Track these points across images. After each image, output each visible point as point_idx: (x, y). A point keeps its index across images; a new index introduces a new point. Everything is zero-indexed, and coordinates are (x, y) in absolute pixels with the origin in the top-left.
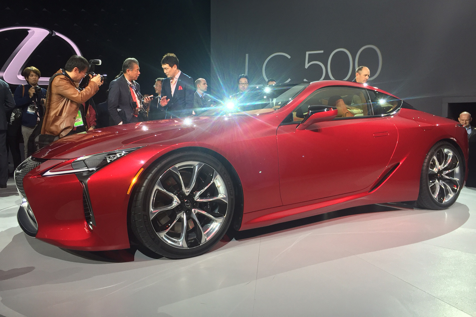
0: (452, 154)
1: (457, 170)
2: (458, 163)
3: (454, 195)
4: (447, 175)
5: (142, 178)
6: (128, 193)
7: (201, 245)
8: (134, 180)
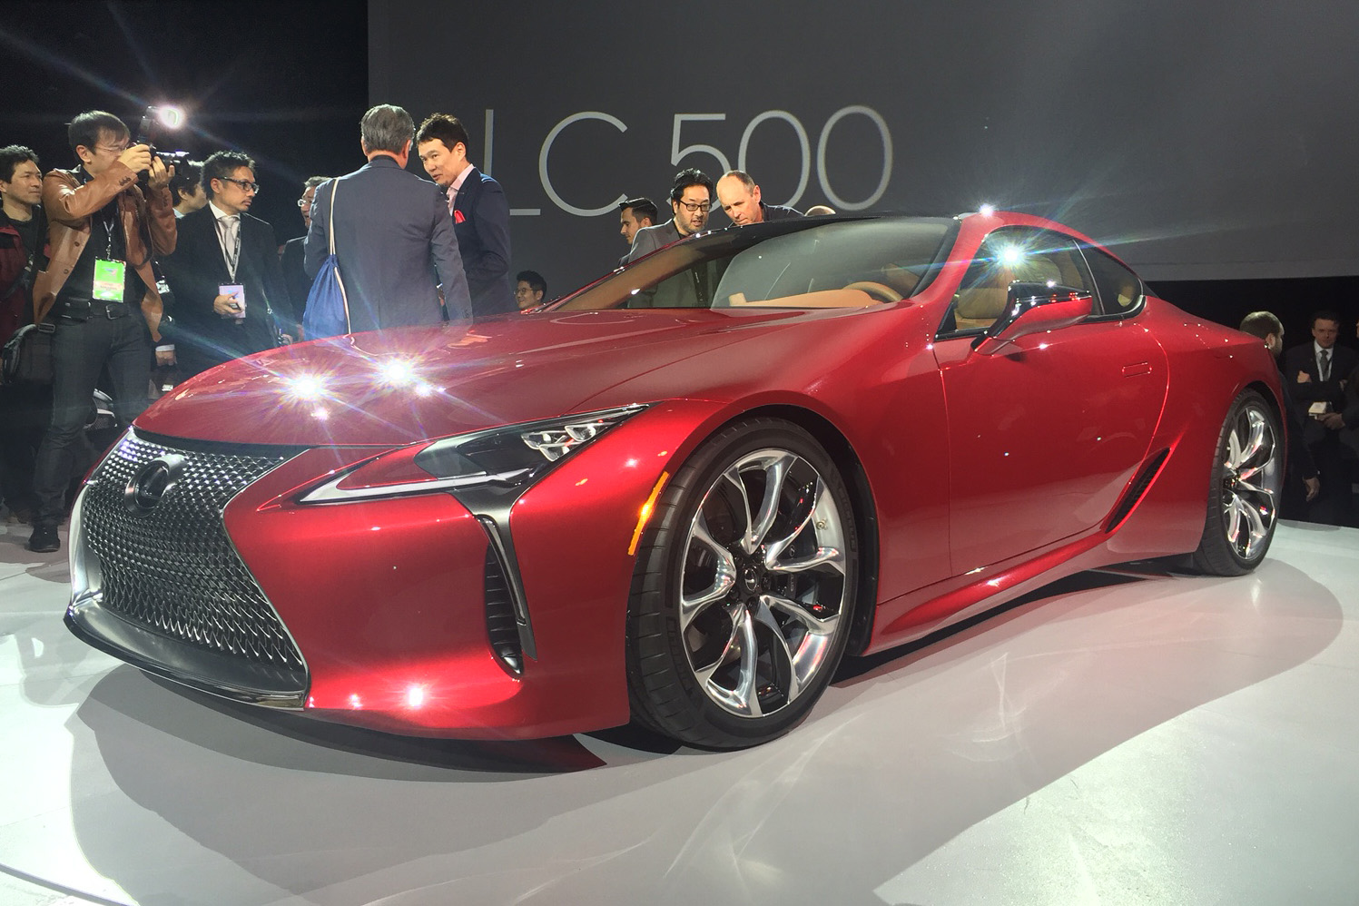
0: (1263, 424)
1: (1270, 467)
2: (1274, 446)
3: (1264, 534)
4: (1248, 480)
5: (661, 505)
6: (631, 551)
7: (789, 703)
8: (646, 511)
